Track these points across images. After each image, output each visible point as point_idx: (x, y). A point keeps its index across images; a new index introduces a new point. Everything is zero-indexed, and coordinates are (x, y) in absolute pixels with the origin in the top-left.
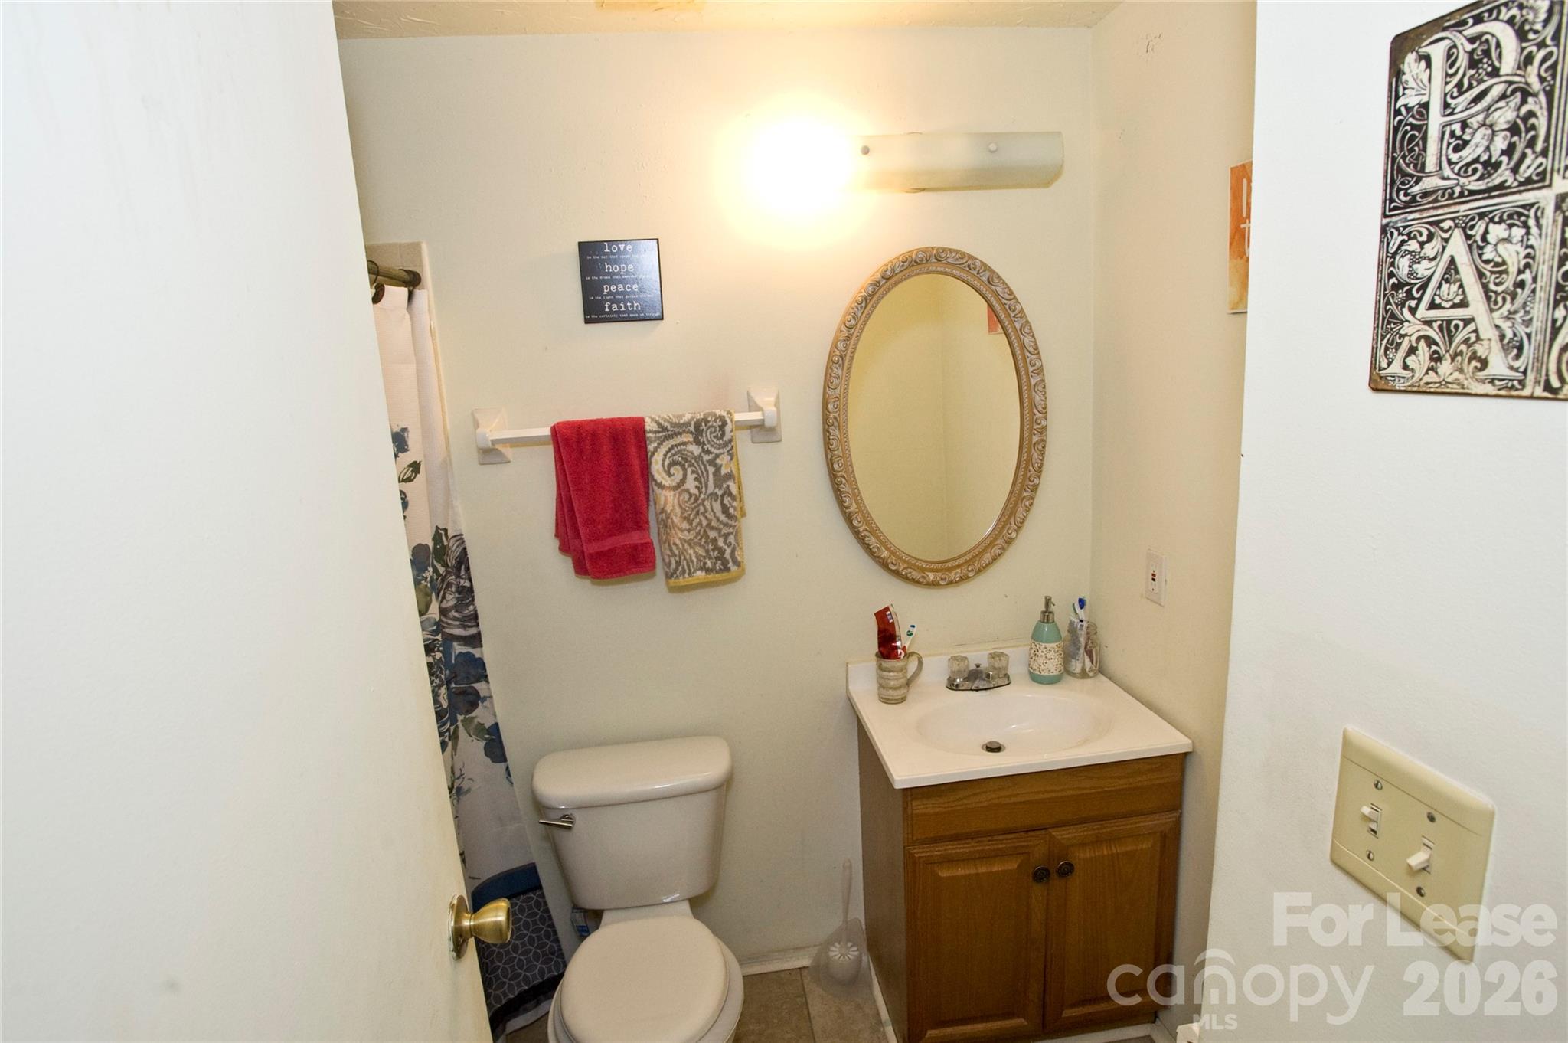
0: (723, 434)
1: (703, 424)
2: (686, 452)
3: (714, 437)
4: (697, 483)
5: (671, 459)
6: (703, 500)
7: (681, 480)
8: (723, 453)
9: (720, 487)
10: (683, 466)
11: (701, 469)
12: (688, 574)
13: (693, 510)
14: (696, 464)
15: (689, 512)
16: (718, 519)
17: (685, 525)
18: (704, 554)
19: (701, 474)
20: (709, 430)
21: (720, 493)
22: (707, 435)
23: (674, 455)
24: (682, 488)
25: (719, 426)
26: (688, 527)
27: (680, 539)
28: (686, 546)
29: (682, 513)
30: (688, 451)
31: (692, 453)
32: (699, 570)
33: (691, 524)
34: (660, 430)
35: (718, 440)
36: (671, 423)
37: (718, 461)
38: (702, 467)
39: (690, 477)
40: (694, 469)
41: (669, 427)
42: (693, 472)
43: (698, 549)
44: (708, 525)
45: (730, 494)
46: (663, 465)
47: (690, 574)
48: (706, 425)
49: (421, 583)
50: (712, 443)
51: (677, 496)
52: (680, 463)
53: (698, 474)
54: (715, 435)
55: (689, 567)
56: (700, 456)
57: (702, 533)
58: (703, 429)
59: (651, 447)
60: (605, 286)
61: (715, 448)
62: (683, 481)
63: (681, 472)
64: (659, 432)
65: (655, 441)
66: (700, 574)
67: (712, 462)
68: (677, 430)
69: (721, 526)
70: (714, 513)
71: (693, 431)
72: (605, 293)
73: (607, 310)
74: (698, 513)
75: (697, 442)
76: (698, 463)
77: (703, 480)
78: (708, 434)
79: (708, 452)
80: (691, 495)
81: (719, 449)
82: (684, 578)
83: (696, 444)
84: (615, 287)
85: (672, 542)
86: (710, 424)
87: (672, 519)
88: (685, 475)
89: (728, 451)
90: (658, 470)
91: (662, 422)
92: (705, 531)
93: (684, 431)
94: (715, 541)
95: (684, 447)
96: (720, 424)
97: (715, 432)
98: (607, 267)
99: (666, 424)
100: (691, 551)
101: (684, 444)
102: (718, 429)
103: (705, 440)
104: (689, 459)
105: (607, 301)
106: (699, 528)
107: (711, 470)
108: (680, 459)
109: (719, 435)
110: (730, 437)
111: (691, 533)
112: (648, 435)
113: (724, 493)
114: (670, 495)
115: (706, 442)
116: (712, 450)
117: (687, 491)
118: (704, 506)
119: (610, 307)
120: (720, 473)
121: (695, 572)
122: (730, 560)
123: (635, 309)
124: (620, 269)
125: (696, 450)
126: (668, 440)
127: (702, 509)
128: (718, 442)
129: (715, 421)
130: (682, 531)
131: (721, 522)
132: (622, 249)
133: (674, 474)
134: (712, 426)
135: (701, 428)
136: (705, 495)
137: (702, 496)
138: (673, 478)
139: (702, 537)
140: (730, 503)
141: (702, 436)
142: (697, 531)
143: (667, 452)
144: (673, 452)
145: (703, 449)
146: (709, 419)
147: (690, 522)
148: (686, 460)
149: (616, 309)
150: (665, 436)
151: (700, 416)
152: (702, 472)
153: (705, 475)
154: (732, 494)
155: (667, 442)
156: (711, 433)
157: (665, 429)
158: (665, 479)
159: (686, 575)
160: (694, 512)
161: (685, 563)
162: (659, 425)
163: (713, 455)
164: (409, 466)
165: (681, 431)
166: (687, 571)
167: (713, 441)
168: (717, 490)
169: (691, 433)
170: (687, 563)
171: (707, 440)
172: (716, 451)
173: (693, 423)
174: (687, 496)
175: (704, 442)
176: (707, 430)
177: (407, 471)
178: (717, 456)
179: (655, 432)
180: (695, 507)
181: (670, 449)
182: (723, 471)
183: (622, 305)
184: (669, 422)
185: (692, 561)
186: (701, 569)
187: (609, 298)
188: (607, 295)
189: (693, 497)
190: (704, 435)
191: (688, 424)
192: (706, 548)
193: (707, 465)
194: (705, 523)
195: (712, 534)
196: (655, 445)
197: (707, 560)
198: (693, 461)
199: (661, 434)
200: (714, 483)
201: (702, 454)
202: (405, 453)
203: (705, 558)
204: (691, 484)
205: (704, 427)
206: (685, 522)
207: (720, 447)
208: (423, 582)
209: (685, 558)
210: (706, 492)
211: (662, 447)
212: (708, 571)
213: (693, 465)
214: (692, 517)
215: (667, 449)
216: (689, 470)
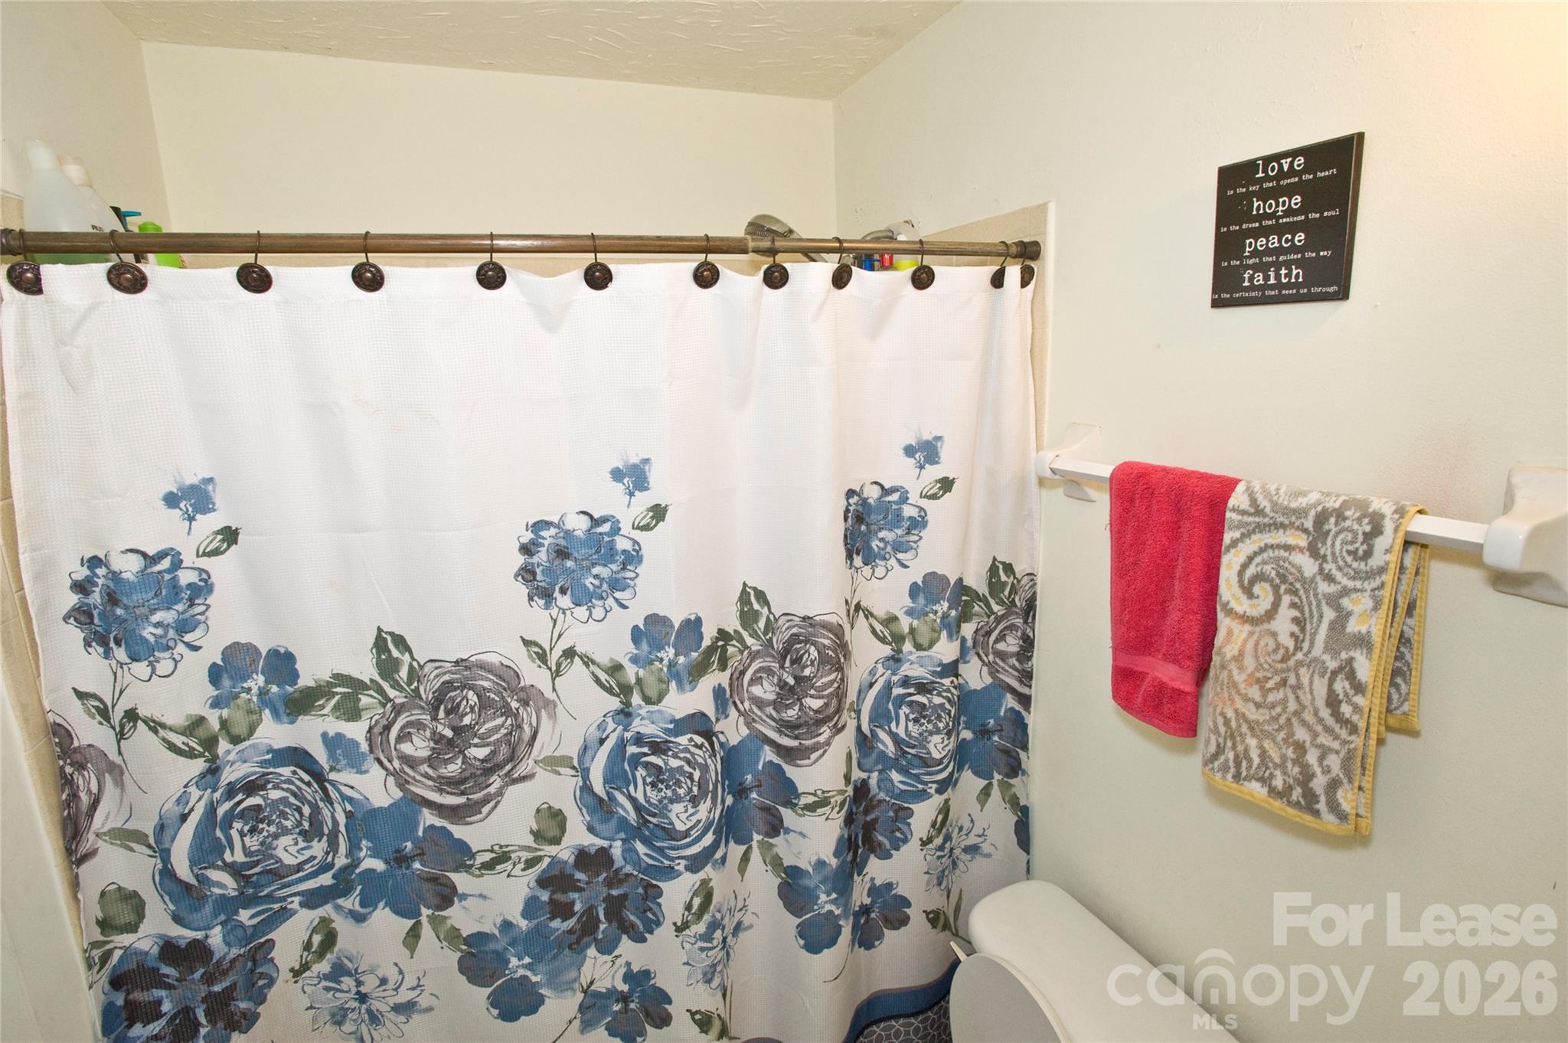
0: (1368, 554)
1: (1332, 520)
2: (1286, 565)
3: (1349, 552)
4: (1295, 629)
5: (1259, 569)
6: (1300, 664)
7: (1267, 612)
8: (1362, 591)
9: (1336, 655)
10: (1276, 589)
11: (1310, 604)
12: (1234, 777)
13: (1276, 672)
14: (1301, 592)
15: (1269, 675)
16: (1316, 713)
17: (1254, 692)
18: (1278, 760)
19: (1307, 615)
20: (1342, 536)
21: (1332, 665)
22: (1335, 545)
23: (1265, 563)
24: (1266, 626)
25: (1364, 533)
26: (1257, 696)
27: (1236, 711)
28: (1244, 728)
29: (1257, 669)
30: (1290, 563)
31: (1299, 569)
32: (1258, 780)
33: (1265, 695)
34: (1252, 510)
35: (1356, 559)
36: (1275, 505)
37: (1345, 602)
38: (1314, 603)
39: (1286, 614)
40: (1296, 600)
41: (1268, 510)
42: (1293, 605)
43: (1268, 744)
44: (1296, 713)
45: (1351, 676)
46: (1241, 573)
47: (1237, 777)
48: (1337, 523)
49: (927, 615)
50: (1341, 563)
51: (1255, 637)
52: (1272, 580)
53: (1302, 612)
54: (1350, 548)
55: (1238, 765)
56: (1313, 580)
57: (1282, 720)
58: (1330, 530)
59: (1227, 538)
60: (1248, 241)
61: (1346, 575)
62: (1271, 614)
63: (1271, 598)
64: (1250, 514)
65: (1238, 527)
66: (1257, 789)
67: (1334, 601)
68: (1280, 519)
69: (1319, 728)
70: (1313, 699)
71: (1311, 529)
72: (1247, 254)
73: (1246, 284)
74: (1284, 683)
75: (1313, 551)
76: (1306, 592)
77: (1308, 627)
78: (1338, 543)
79: (1329, 578)
80: (1278, 646)
81: (1354, 578)
82: (1224, 778)
83: (1311, 556)
84: (1264, 242)
85: (1219, 710)
86: (1348, 523)
87: (1230, 671)
88: (1276, 605)
89: (1373, 590)
90: (1228, 580)
91: (1260, 498)
92: (1289, 720)
93: (1292, 524)
94: (1300, 748)
95: (1286, 554)
96: (1368, 529)
97: (1352, 542)
98: (1256, 205)
99: (1264, 503)
100: (1252, 742)
101: (1288, 548)
102: (1361, 538)
103: (1329, 553)
104: (1291, 578)
105: (1248, 267)
106: (1278, 709)
107: (1329, 614)
108: (1273, 574)
109: (1361, 552)
110: (1382, 564)
111: (1261, 710)
112: (1228, 515)
113: (1340, 669)
114: (1241, 631)
115: (1329, 558)
116: (1338, 576)
117: (1274, 635)
118: (1297, 675)
119: (1251, 278)
120: (1344, 627)
121: (1248, 778)
122: (1323, 799)
123: (1293, 280)
124: (1277, 206)
125: (1309, 566)
126: (1261, 532)
127: (1292, 681)
128: (1355, 565)
129: (1359, 520)
130: (1247, 699)
131: (1321, 721)
132: (1286, 168)
133: (1258, 597)
134: (1348, 530)
135: (1326, 527)
136: (1305, 655)
137: (1299, 656)
138: (1255, 601)
139: (1281, 728)
140: (1346, 694)
141: (1324, 543)
142: (1274, 713)
143: (1255, 554)
144: (1265, 555)
145: (1321, 569)
146: (1348, 513)
147: (1265, 692)
148: (1283, 578)
149: (1261, 282)
150: (1258, 525)
151: (1333, 504)
152: (1311, 610)
153: (1315, 620)
154: (1355, 678)
155: (1259, 535)
156: (1344, 542)
157: (1259, 512)
158: (1237, 599)
159: (1229, 776)
160: (1277, 679)
161: (1231, 755)
162: (1254, 502)
163: (1339, 587)
164: (939, 481)
165: (1287, 522)
166: (1232, 770)
167: (1343, 558)
168: (1326, 657)
169: (1306, 531)
170: (1236, 756)
171: (1333, 554)
172: (1345, 582)
173: (1313, 513)
174: (1272, 645)
175: (1325, 556)
176: (1338, 533)
177: (933, 487)
178: (1346, 592)
179: (1244, 513)
180: (1283, 671)
181: (1262, 550)
182: (1353, 626)
183: (1272, 274)
184: (1271, 501)
185: (1250, 761)
186: (1262, 780)
187: (1251, 262)
188: (1250, 257)
189: (1282, 651)
190: (1329, 542)
191: (1301, 513)
192: (1284, 751)
193: (1324, 602)
194: (1292, 706)
195: (1301, 734)
196: (1237, 534)
197: (1278, 773)
198: (1298, 585)
199: (1251, 519)
200: (1326, 643)
201: (1318, 579)
202: (934, 466)
203: (1276, 766)
204: (1283, 624)
205: (1332, 527)
206: (1256, 687)
207: (1357, 575)
208: (931, 615)
209: (1234, 747)
210: (1309, 652)
211: (1248, 541)
212: (1273, 792)
213: (1295, 593)
214: (1270, 684)
215: (1255, 548)
216: (1286, 599)
